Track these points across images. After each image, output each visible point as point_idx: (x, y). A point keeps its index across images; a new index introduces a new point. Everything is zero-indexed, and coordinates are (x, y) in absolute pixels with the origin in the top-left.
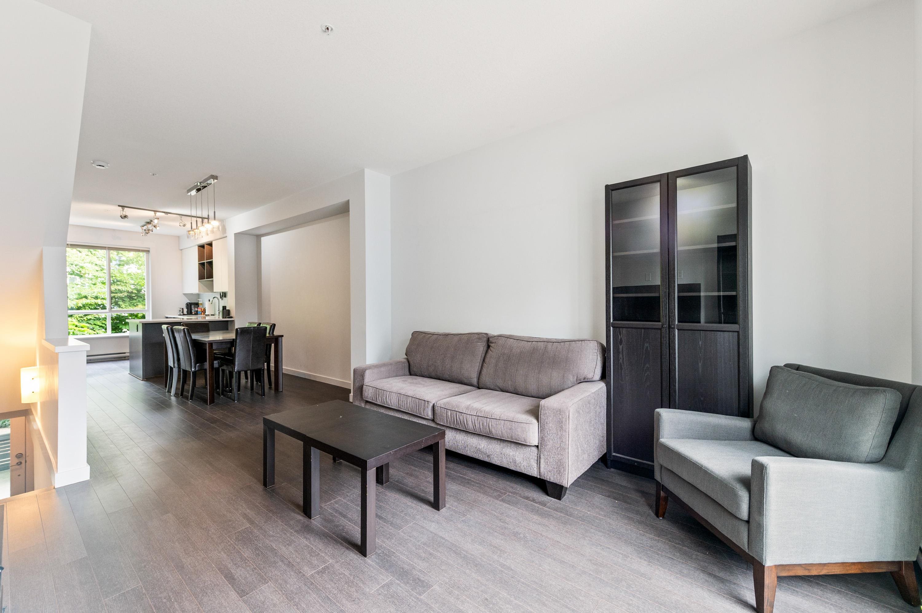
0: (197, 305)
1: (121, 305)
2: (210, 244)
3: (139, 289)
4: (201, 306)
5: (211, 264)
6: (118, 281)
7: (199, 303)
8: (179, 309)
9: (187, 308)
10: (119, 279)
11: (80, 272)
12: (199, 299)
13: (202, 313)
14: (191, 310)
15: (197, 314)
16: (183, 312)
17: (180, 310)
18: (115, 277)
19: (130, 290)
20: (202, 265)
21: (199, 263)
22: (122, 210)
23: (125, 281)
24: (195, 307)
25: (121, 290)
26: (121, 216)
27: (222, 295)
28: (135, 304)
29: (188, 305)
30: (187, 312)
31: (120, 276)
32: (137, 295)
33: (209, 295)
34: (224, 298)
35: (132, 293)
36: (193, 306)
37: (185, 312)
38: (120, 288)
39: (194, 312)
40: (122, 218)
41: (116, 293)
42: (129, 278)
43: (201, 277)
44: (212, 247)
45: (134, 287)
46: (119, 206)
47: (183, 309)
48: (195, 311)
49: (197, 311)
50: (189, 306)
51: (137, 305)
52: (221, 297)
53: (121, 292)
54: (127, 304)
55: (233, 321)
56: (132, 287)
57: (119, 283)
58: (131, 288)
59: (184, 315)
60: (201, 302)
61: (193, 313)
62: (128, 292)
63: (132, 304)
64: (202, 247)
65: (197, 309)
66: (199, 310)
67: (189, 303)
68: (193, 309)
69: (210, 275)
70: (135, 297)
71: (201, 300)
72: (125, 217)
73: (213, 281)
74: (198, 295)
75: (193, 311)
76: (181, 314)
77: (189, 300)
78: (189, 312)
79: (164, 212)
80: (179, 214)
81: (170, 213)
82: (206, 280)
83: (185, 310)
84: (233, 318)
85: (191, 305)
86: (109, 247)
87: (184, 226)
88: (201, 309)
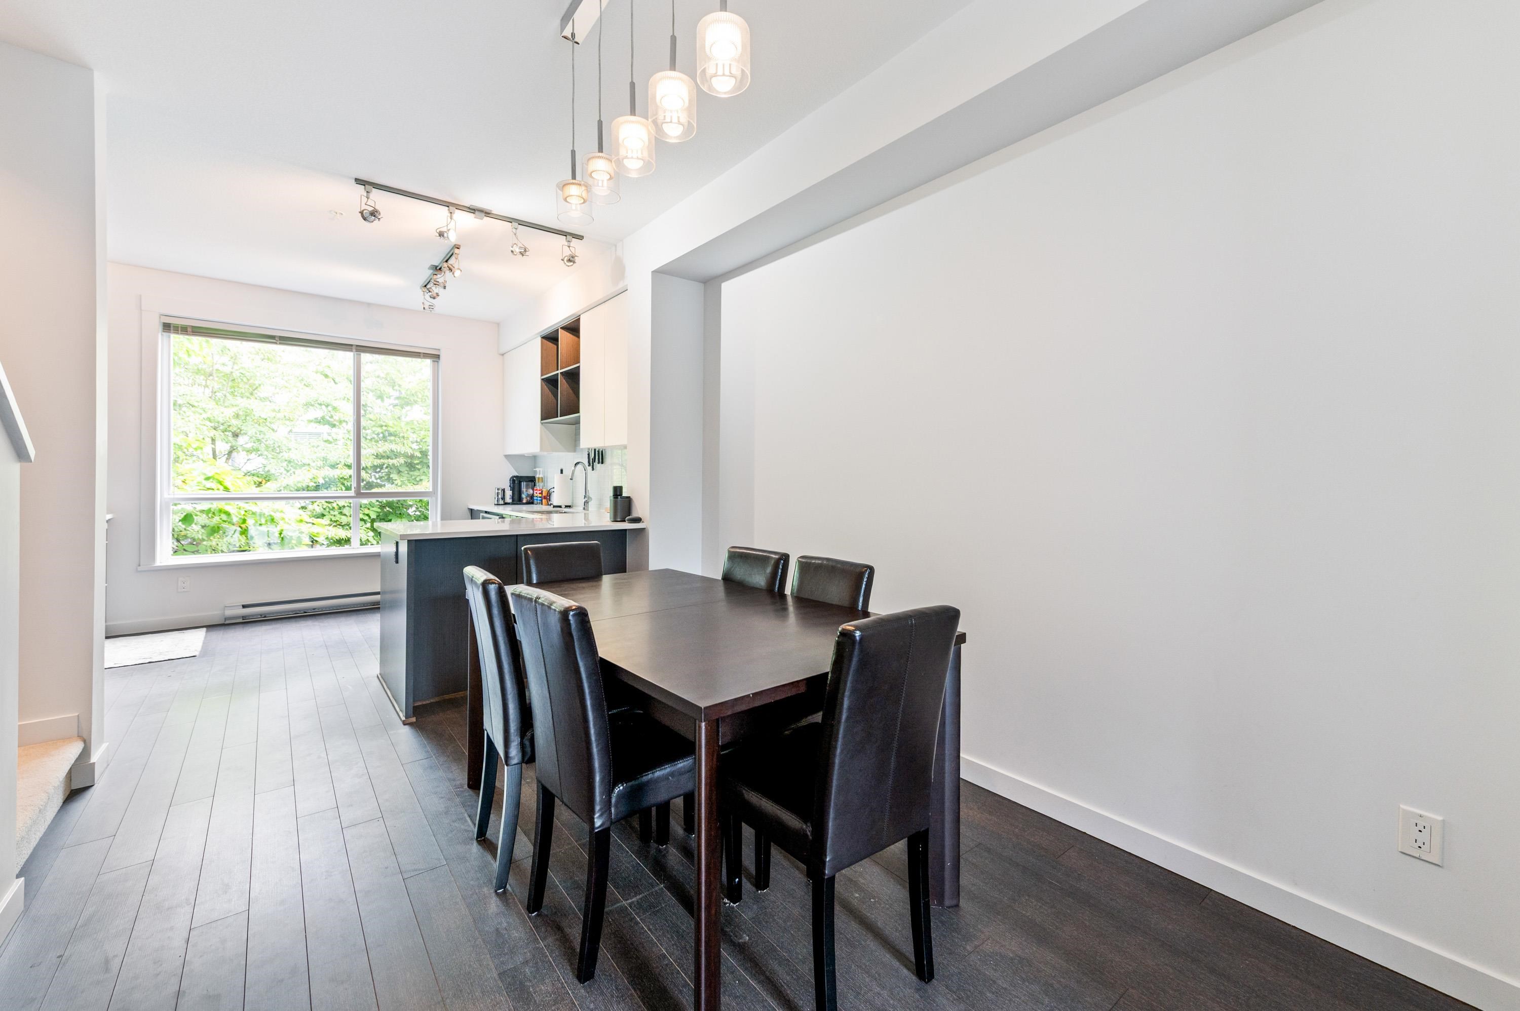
0: (532, 480)
1: (396, 480)
2: (573, 328)
3: (424, 449)
4: (539, 486)
5: (573, 377)
6: (390, 435)
7: (537, 476)
8: (497, 491)
9: (513, 489)
10: (392, 430)
11: (332, 417)
12: (535, 468)
13: (544, 501)
14: (520, 492)
15: (532, 503)
16: (503, 498)
17: (498, 493)
18: (386, 426)
19: (410, 452)
20: (550, 383)
21: (542, 379)
22: (365, 194)
23: (401, 435)
24: (528, 487)
25: (395, 451)
26: (362, 213)
27: (592, 456)
28: (418, 479)
29: (514, 481)
30: (513, 498)
31: (394, 424)
32: (421, 462)
33: (566, 459)
34: (598, 466)
35: (412, 457)
36: (523, 484)
37: (508, 499)
38: (394, 447)
39: (526, 498)
40: (365, 219)
41: (388, 457)
42: (409, 429)
43: (548, 413)
45: (418, 447)
46: (359, 181)
47: (504, 490)
48: (528, 495)
49: (532, 497)
50: (517, 483)
51: (421, 480)
52: (591, 463)
53: (396, 455)
54: (405, 478)
55: (642, 530)
56: (415, 446)
57: (392, 438)
58: (411, 448)
59: (506, 504)
60: (541, 476)
61: (524, 501)
62: (406, 455)
63: (413, 477)
64: (551, 338)
65: (531, 491)
66: (537, 494)
67: (517, 477)
69: (573, 407)
70: (418, 464)
71: (541, 469)
72: (374, 213)
73: (577, 422)
74: (534, 458)
75: (524, 496)
76: (501, 502)
77: (516, 470)
78: (516, 497)
79: (473, 210)
80: (510, 220)
81: (489, 214)
82: (559, 418)
83: (509, 493)
84: (643, 522)
85: (520, 482)
86: (357, 346)
87: (523, 255)
88: (540, 492)
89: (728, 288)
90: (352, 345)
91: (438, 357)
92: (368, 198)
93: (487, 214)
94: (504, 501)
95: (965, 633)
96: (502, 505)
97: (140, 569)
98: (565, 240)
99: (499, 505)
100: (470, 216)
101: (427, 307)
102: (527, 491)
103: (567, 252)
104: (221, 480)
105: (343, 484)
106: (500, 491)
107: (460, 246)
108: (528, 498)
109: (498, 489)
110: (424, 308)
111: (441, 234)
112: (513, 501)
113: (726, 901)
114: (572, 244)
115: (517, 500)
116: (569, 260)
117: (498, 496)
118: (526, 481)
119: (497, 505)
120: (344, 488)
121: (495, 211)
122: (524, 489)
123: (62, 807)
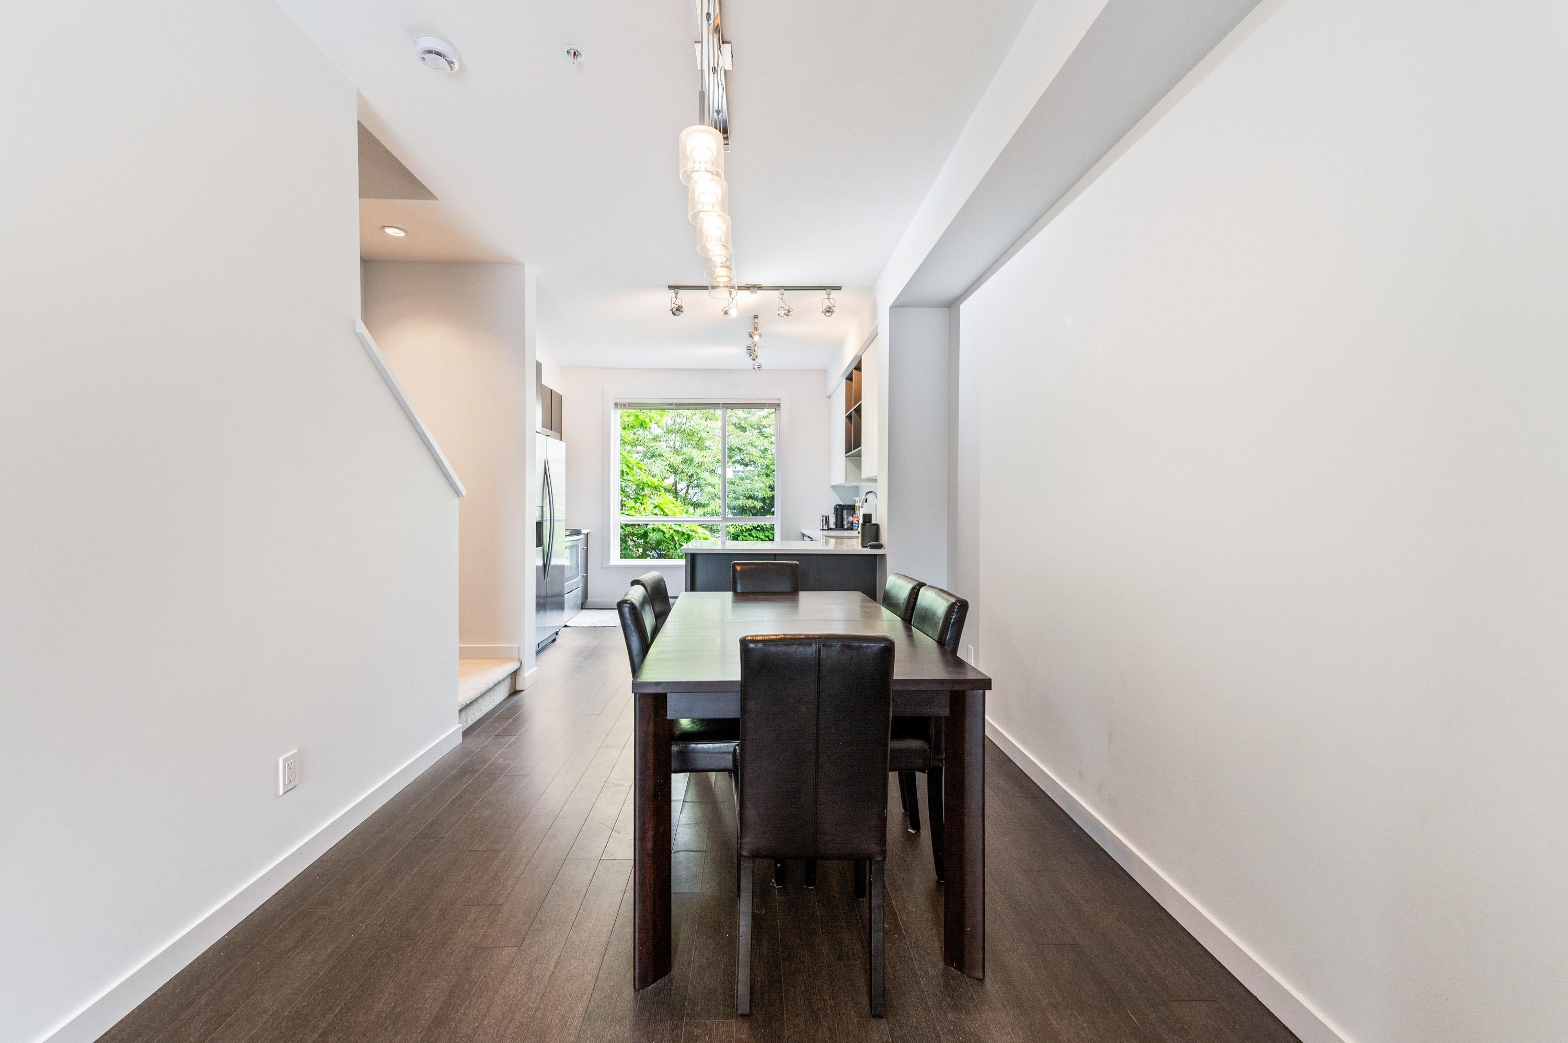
0: (852, 508)
2: (857, 366)
5: (859, 412)
7: (857, 504)
8: (822, 518)
9: (836, 516)
12: (855, 496)
14: (842, 519)
15: (852, 529)
16: (827, 524)
17: (823, 520)
20: (849, 417)
21: (846, 417)
22: (674, 296)
24: (848, 515)
26: (672, 310)
29: (837, 509)
30: (836, 524)
36: (845, 512)
37: (832, 525)
39: (847, 524)
40: (674, 314)
43: (848, 446)
44: (861, 371)
46: (671, 287)
47: (828, 517)
48: (848, 522)
49: (852, 523)
50: (840, 512)
55: (883, 556)
59: (830, 529)
60: (860, 503)
61: (845, 527)
64: (848, 375)
65: (850, 518)
66: (855, 521)
67: (840, 505)
68: (846, 517)
69: (859, 440)
71: (858, 499)
72: (679, 309)
73: (859, 455)
74: (849, 489)
75: (845, 523)
76: (825, 527)
77: (841, 499)
78: (839, 523)
79: (748, 288)
80: (777, 288)
81: (760, 287)
82: (853, 451)
83: (832, 520)
84: (884, 548)
85: (842, 510)
86: (723, 404)
87: (788, 315)
88: (857, 519)
89: (966, 308)
90: (719, 404)
91: (779, 405)
92: (676, 298)
93: (759, 288)
94: (828, 527)
95: (991, 679)
96: (826, 530)
97: (603, 566)
98: (825, 293)
99: (824, 530)
100: (747, 293)
101: (756, 367)
102: (847, 518)
103: (827, 303)
104: (663, 508)
105: (751, 512)
106: (824, 518)
107: (758, 316)
108: (849, 525)
109: (823, 516)
110: (754, 369)
111: (726, 313)
112: (836, 527)
113: (773, 880)
114: (831, 296)
115: (840, 525)
116: (828, 312)
117: (823, 522)
118: (847, 509)
119: (822, 530)
120: (751, 515)
121: (764, 283)
122: (845, 516)
123: (507, 698)
